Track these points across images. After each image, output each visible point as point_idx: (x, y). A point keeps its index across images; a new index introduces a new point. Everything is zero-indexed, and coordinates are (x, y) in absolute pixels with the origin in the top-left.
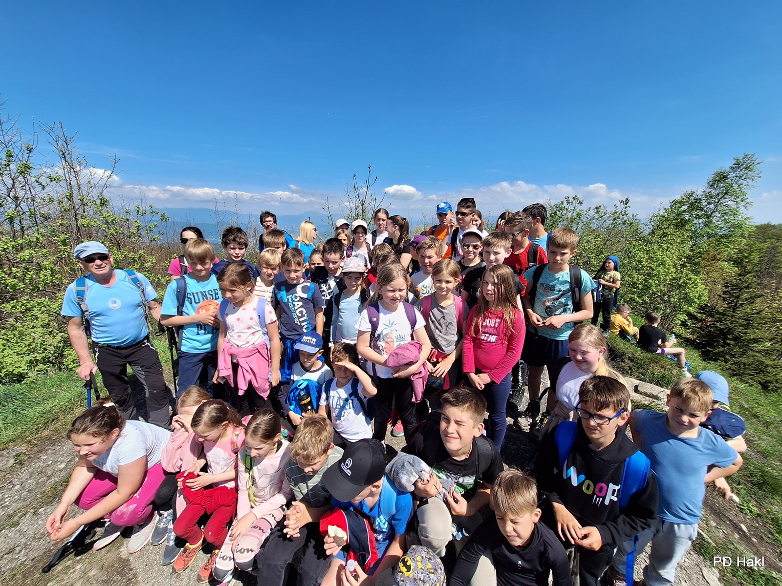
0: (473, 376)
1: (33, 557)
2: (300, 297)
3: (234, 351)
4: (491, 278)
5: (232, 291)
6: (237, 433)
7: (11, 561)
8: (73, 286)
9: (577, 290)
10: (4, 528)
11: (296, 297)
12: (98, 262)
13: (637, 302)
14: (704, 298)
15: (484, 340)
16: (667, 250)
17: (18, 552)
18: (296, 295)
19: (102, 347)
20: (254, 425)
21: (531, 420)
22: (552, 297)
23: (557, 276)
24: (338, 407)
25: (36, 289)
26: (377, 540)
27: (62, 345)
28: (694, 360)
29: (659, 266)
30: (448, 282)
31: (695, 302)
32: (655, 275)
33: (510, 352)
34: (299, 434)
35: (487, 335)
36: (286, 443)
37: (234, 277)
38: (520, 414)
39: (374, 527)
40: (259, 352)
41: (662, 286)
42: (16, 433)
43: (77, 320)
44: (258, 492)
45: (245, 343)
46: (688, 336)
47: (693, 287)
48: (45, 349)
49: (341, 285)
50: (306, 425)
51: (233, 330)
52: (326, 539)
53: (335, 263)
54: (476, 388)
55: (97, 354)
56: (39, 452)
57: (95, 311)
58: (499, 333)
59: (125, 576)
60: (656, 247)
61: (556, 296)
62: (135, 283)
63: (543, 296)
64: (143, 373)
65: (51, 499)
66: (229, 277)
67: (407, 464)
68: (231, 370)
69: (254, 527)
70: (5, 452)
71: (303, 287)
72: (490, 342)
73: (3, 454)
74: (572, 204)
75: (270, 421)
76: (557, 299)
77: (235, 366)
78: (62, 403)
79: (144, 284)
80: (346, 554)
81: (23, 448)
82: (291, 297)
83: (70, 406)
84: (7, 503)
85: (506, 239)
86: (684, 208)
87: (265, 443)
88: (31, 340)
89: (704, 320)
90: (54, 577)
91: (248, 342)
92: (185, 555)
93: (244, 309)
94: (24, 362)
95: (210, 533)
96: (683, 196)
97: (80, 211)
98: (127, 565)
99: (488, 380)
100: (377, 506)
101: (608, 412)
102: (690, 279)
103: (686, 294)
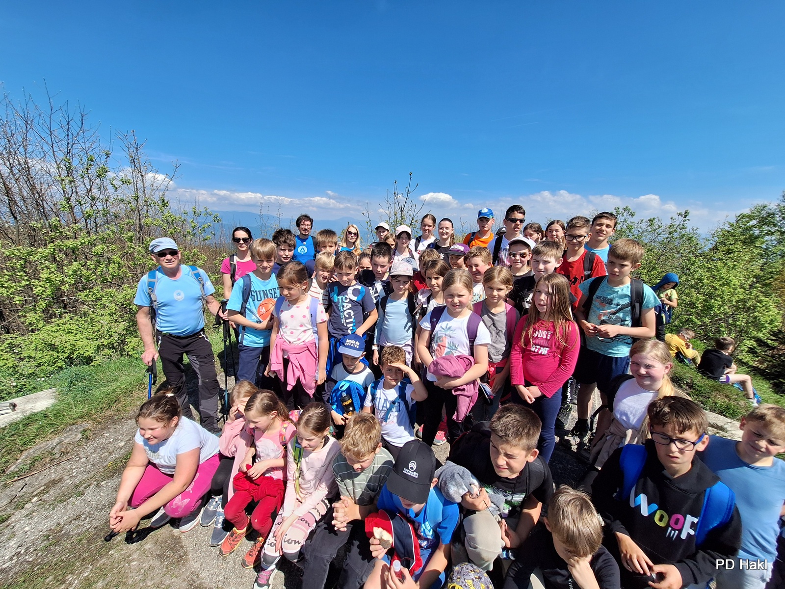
0: (522, 388)
1: (96, 526)
2: (350, 299)
3: (286, 346)
4: (546, 287)
5: (289, 289)
6: (285, 426)
7: (78, 526)
8: (145, 278)
9: (637, 305)
10: (71, 496)
11: (346, 299)
12: (169, 257)
13: (695, 324)
14: (777, 324)
15: (534, 352)
16: (733, 268)
17: (83, 519)
18: (346, 296)
19: (164, 335)
20: (306, 417)
21: (578, 440)
22: (608, 311)
23: (617, 289)
24: (384, 409)
25: (104, 281)
26: (421, 547)
27: (125, 332)
28: (764, 393)
29: (722, 285)
30: (500, 290)
31: (766, 328)
32: (719, 295)
33: (563, 365)
34: (349, 431)
35: (538, 347)
36: (332, 440)
37: (292, 275)
38: (567, 433)
39: (419, 533)
40: (308, 350)
41: (726, 307)
42: (84, 410)
43: (146, 309)
44: (303, 484)
45: (296, 339)
46: (756, 364)
47: (764, 310)
48: (111, 336)
49: (388, 288)
50: (356, 422)
51: (286, 327)
52: (371, 540)
53: (383, 266)
54: (526, 401)
55: (160, 342)
56: (103, 429)
57: (162, 301)
58: (551, 346)
59: (177, 552)
60: (719, 264)
61: (613, 310)
62: (197, 278)
63: (598, 309)
64: (198, 362)
65: (112, 474)
66: (287, 275)
67: (456, 476)
68: (282, 365)
69: (301, 520)
70: (74, 427)
71: (354, 290)
72: (541, 354)
73: (72, 428)
74: (623, 215)
75: (322, 414)
76: (614, 313)
77: (286, 362)
78: (123, 386)
79: (204, 279)
80: (390, 557)
81: (89, 425)
82: (342, 298)
83: (130, 389)
84: (75, 474)
85: (557, 248)
86: (753, 222)
87: (315, 435)
88: (100, 327)
89: (775, 348)
90: (115, 546)
91: (299, 339)
92: (232, 539)
93: (298, 307)
94: (92, 347)
95: (256, 521)
96: (753, 209)
97: (143, 212)
98: (179, 543)
99: (539, 394)
100: (423, 512)
101: (690, 435)
102: (760, 302)
103: (755, 318)
